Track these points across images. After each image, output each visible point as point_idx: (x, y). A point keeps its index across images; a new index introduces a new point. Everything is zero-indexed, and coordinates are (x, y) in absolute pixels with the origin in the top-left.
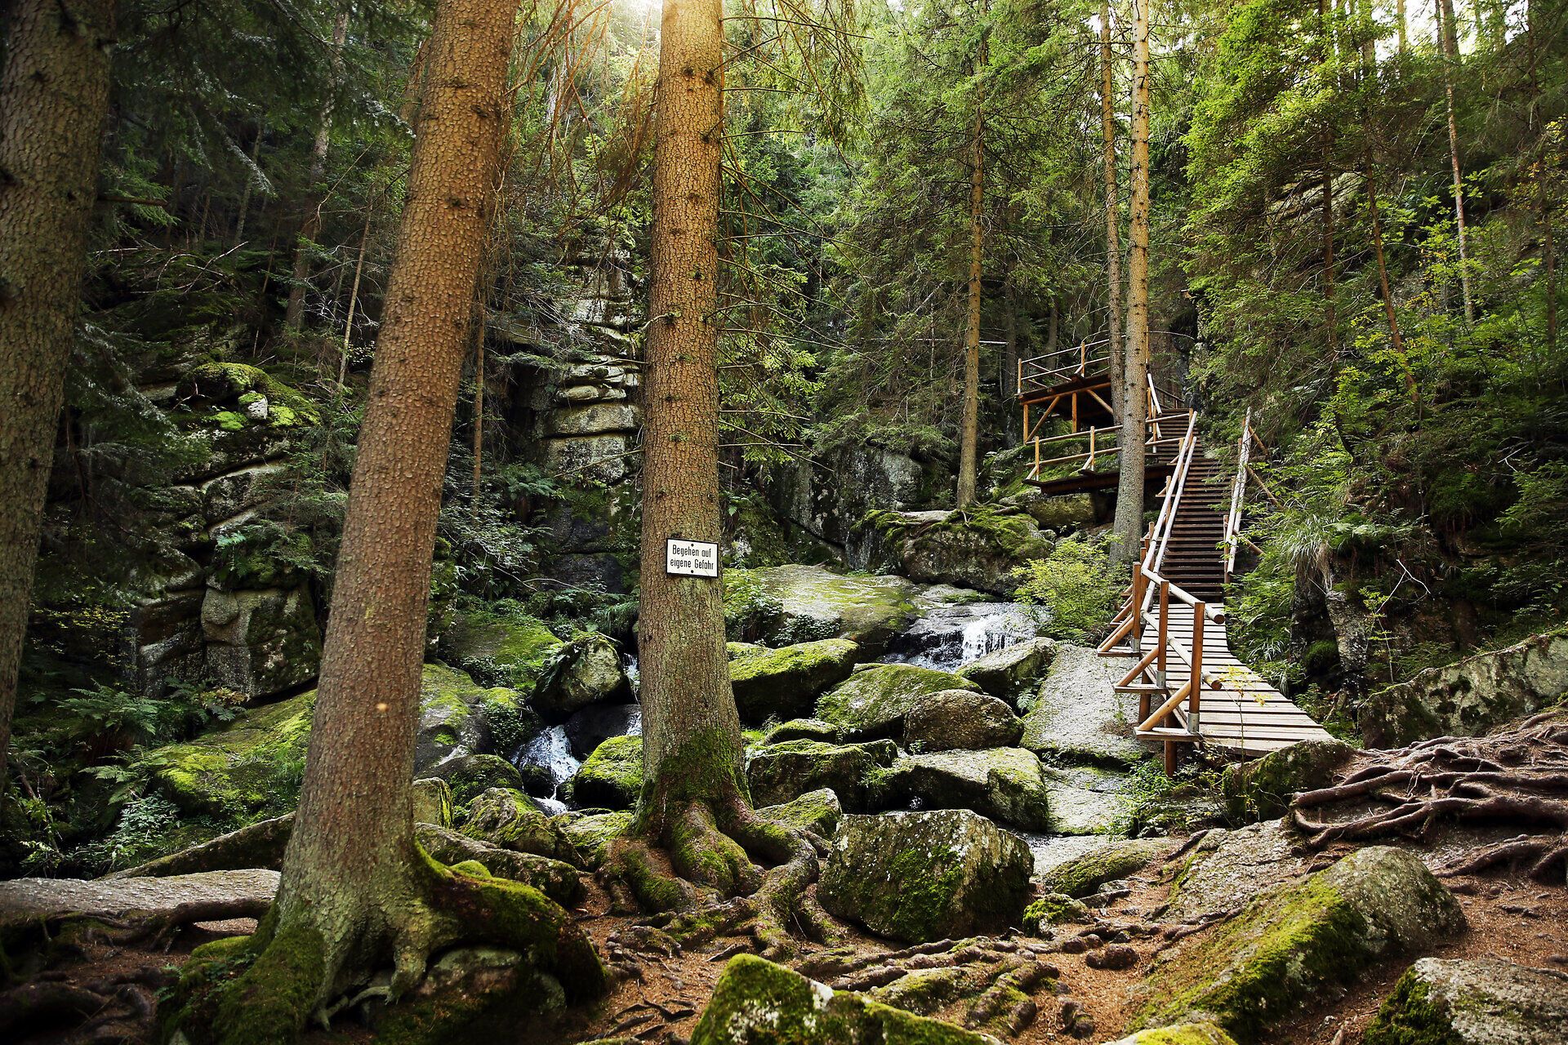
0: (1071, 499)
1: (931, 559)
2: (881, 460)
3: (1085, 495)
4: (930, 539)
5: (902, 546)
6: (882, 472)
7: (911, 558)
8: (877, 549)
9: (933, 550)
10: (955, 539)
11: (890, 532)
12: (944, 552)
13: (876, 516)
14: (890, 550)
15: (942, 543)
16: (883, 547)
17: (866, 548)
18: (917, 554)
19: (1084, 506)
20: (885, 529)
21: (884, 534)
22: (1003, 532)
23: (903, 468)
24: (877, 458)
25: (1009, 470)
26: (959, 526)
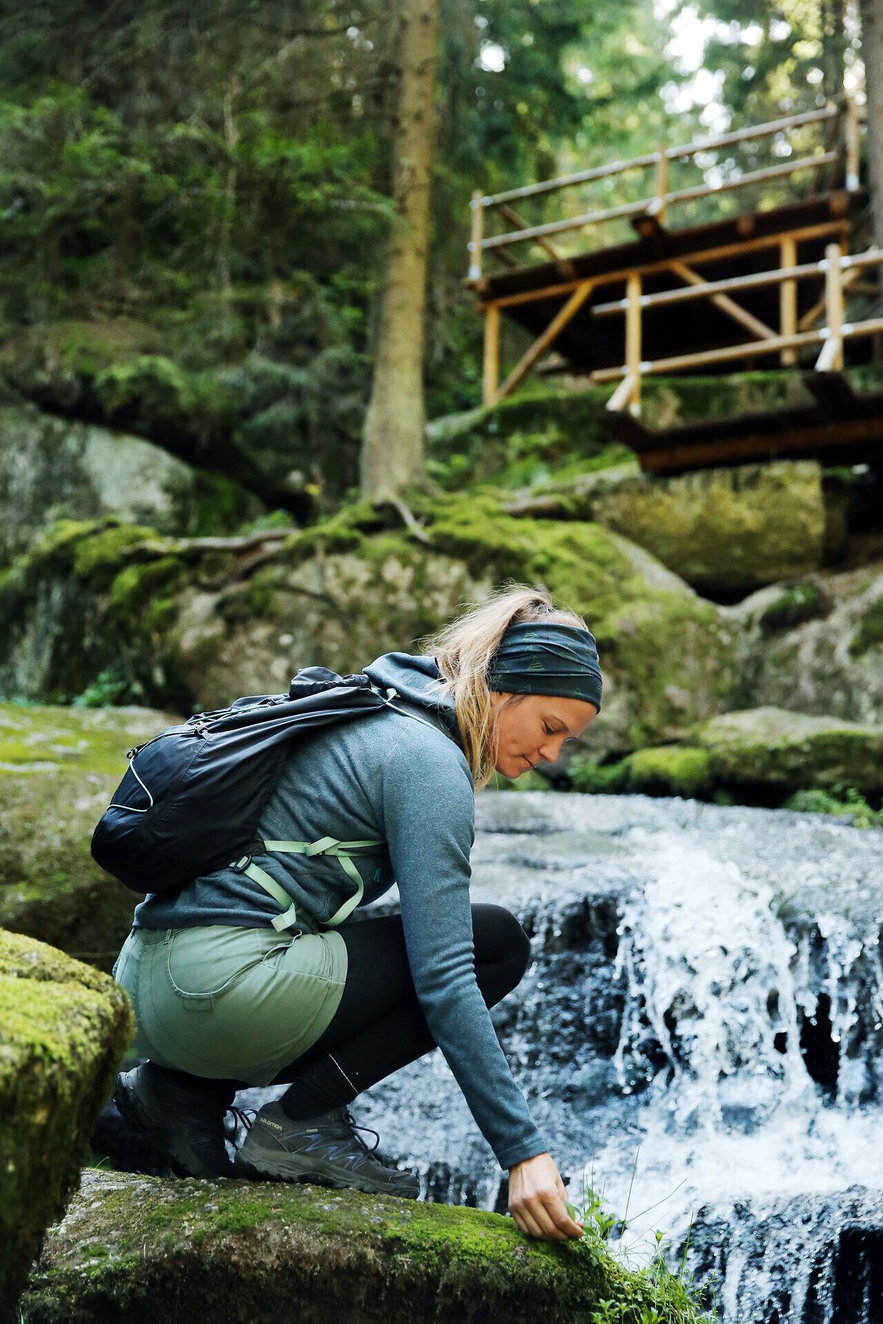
0: (753, 482)
1: (283, 651)
2: (83, 448)
3: (809, 469)
4: (282, 586)
5: (172, 616)
6: (81, 479)
7: (208, 653)
8: (77, 637)
9: (290, 623)
10: (377, 581)
11: (129, 578)
12: (333, 629)
13: (79, 538)
14: (124, 632)
15: (325, 597)
16: (99, 630)
17: (38, 643)
18: (229, 634)
19: (800, 505)
20: (109, 569)
21: (105, 589)
22: (553, 560)
23: (144, 472)
24: (72, 444)
25: (459, 461)
26: (384, 542)
